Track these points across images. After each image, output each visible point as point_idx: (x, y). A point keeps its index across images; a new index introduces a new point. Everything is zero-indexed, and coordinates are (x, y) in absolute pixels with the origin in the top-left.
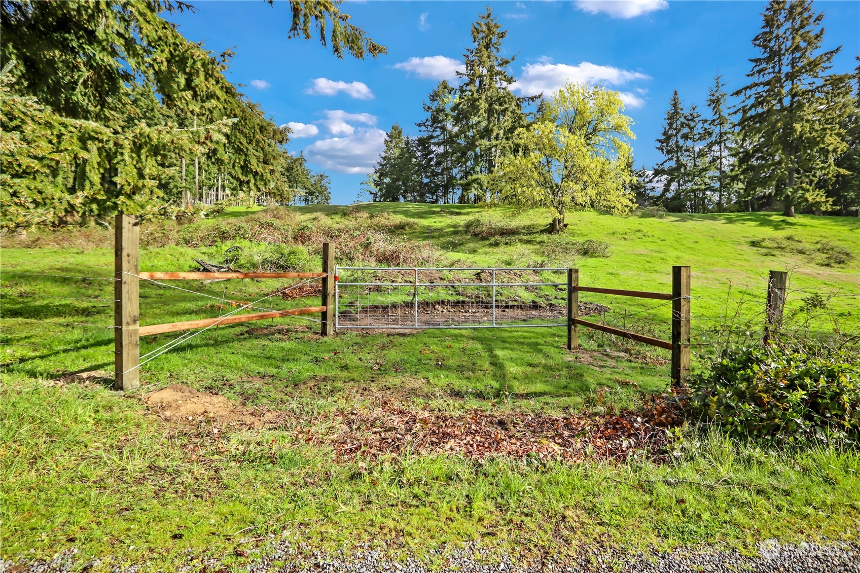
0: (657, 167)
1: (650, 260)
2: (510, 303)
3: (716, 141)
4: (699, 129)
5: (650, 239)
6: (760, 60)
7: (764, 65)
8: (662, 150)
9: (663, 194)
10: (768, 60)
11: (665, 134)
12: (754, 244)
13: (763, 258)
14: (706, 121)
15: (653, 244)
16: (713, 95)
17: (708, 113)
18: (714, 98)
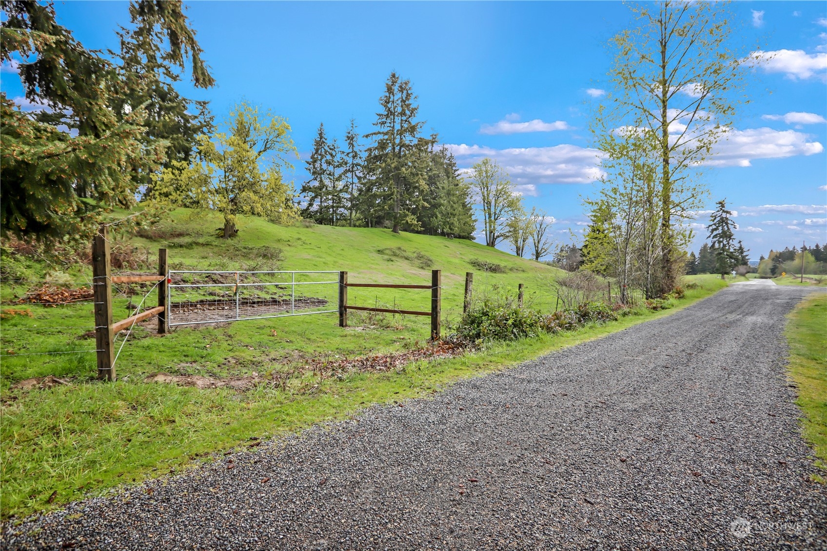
0: (304, 185)
1: (316, 264)
2: (256, 300)
3: (349, 169)
4: (337, 159)
5: (308, 247)
6: (382, 115)
7: (384, 120)
8: (310, 170)
9: (308, 209)
10: (387, 116)
11: (312, 157)
12: (380, 252)
13: (387, 263)
14: (343, 152)
15: (312, 250)
16: (349, 133)
17: (344, 146)
18: (349, 135)
